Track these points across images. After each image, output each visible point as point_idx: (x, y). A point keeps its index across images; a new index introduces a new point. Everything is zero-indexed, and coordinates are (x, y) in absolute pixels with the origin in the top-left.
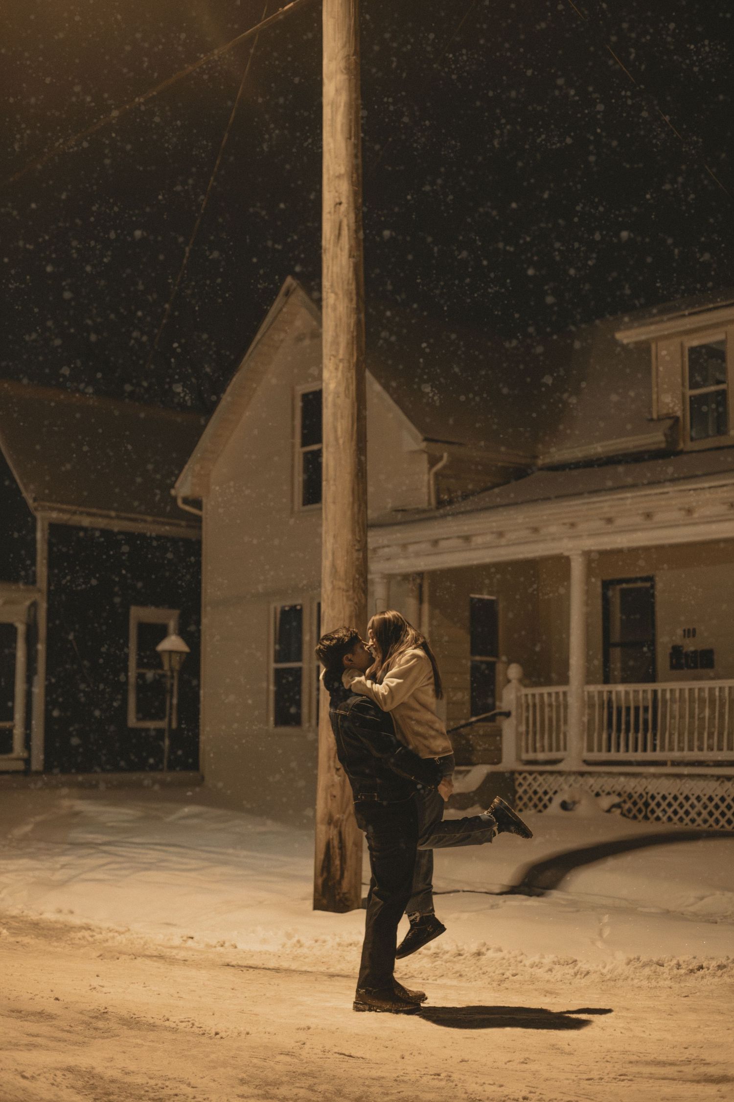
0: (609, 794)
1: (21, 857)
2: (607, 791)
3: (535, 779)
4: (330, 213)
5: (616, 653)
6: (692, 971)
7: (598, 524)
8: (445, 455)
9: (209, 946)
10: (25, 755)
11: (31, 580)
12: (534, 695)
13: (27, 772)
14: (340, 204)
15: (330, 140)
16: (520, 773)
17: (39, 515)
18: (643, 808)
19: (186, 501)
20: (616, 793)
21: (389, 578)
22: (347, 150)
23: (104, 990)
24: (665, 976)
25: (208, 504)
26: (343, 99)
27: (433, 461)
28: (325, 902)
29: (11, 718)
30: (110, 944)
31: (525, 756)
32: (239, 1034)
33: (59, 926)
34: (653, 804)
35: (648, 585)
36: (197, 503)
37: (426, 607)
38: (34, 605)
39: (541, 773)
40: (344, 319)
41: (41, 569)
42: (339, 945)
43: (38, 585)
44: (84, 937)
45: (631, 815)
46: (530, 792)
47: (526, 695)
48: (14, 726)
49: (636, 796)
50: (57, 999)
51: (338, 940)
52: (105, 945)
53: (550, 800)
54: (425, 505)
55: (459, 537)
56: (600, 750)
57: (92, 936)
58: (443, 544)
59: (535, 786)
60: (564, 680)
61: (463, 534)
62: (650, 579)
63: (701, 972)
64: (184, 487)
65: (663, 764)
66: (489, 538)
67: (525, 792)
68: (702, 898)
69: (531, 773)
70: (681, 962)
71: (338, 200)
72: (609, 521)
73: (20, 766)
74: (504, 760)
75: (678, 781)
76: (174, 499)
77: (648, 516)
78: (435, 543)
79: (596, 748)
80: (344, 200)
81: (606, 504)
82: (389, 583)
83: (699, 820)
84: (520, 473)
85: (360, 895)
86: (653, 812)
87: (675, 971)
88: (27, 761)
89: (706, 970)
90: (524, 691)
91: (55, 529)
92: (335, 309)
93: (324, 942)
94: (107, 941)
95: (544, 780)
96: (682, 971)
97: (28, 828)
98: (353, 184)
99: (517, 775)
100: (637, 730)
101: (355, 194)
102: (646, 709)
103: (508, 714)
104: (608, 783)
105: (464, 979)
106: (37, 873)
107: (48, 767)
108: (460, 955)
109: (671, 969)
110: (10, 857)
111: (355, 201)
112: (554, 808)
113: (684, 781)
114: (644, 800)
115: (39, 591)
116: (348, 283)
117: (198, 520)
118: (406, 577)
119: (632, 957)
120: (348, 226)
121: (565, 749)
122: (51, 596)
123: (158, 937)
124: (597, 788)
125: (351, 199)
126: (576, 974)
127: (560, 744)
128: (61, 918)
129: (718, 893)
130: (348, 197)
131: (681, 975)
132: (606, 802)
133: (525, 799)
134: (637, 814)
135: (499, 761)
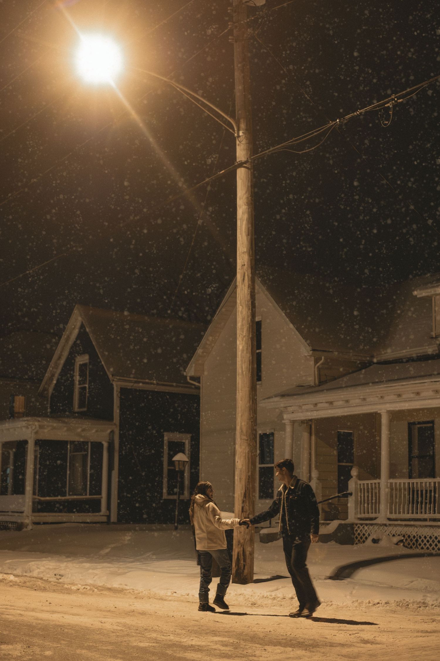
0: (399, 535)
1: (104, 562)
2: (398, 534)
3: (363, 527)
4: (240, 269)
5: (416, 462)
6: (374, 604)
7: (393, 397)
8: (323, 357)
9: (182, 595)
10: (108, 514)
11: (110, 418)
12: (364, 484)
13: (108, 522)
14: (244, 265)
15: (240, 236)
16: (357, 525)
17: (114, 383)
18: (415, 543)
19: (192, 378)
20: (403, 535)
21: (293, 422)
22: (247, 240)
23: (135, 606)
24: (363, 606)
25: (203, 380)
26: (246, 216)
27: (316, 361)
28: (237, 580)
29: (100, 493)
30: (140, 594)
31: (359, 516)
32: (181, 616)
33: (120, 589)
34: (420, 541)
35: (431, 425)
36: (197, 379)
37: (313, 438)
38: (112, 432)
39: (367, 525)
40: (246, 318)
41: (117, 411)
42: (236, 594)
43: (114, 421)
44: (130, 592)
45: (409, 546)
46: (361, 534)
47: (360, 484)
48: (102, 497)
49: (412, 537)
50: (116, 607)
51: (235, 593)
52: (139, 595)
53: (366, 538)
54: (312, 384)
55: (327, 402)
56: (404, 512)
57: (133, 592)
58: (319, 405)
59: (364, 532)
60: (378, 476)
61: (330, 401)
62: (432, 422)
63: (378, 605)
64: (190, 371)
65: (425, 520)
66: (341, 403)
67: (359, 534)
68: (412, 582)
69: (362, 524)
70: (371, 601)
71: (243, 264)
72: (399, 396)
73: (105, 519)
74: (349, 517)
75: (432, 529)
76: (186, 377)
77: (418, 393)
78: (316, 405)
79: (406, 512)
80: (246, 264)
81: (398, 387)
82: (293, 425)
83: (431, 548)
84: (365, 365)
85: (253, 578)
86: (420, 545)
87: (368, 604)
88: (109, 517)
89: (380, 604)
90: (359, 482)
91: (123, 391)
92: (242, 313)
93: (230, 593)
94: (139, 593)
95: (368, 528)
96: (370, 605)
97: (107, 550)
98: (250, 256)
99: (355, 526)
100: (413, 503)
101: (251, 260)
102: (431, 491)
103: (351, 494)
104: (399, 530)
105: (282, 607)
106: (111, 569)
107: (120, 520)
108: (284, 598)
109: (366, 604)
110: (100, 563)
111: (251, 263)
112: (369, 541)
113: (434, 529)
114: (416, 539)
115: (115, 424)
116: (248, 302)
117: (198, 388)
118: (303, 422)
119: (354, 600)
120: (248, 275)
121: (379, 513)
122: (122, 427)
123: (162, 593)
124: (393, 532)
125: (249, 263)
126: (327, 605)
127: (377, 510)
128: (121, 587)
129: (419, 579)
130: (248, 262)
131: (370, 606)
132: (395, 540)
133: (359, 538)
134: (412, 546)
135: (347, 518)
